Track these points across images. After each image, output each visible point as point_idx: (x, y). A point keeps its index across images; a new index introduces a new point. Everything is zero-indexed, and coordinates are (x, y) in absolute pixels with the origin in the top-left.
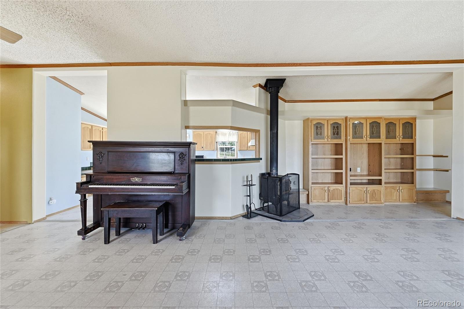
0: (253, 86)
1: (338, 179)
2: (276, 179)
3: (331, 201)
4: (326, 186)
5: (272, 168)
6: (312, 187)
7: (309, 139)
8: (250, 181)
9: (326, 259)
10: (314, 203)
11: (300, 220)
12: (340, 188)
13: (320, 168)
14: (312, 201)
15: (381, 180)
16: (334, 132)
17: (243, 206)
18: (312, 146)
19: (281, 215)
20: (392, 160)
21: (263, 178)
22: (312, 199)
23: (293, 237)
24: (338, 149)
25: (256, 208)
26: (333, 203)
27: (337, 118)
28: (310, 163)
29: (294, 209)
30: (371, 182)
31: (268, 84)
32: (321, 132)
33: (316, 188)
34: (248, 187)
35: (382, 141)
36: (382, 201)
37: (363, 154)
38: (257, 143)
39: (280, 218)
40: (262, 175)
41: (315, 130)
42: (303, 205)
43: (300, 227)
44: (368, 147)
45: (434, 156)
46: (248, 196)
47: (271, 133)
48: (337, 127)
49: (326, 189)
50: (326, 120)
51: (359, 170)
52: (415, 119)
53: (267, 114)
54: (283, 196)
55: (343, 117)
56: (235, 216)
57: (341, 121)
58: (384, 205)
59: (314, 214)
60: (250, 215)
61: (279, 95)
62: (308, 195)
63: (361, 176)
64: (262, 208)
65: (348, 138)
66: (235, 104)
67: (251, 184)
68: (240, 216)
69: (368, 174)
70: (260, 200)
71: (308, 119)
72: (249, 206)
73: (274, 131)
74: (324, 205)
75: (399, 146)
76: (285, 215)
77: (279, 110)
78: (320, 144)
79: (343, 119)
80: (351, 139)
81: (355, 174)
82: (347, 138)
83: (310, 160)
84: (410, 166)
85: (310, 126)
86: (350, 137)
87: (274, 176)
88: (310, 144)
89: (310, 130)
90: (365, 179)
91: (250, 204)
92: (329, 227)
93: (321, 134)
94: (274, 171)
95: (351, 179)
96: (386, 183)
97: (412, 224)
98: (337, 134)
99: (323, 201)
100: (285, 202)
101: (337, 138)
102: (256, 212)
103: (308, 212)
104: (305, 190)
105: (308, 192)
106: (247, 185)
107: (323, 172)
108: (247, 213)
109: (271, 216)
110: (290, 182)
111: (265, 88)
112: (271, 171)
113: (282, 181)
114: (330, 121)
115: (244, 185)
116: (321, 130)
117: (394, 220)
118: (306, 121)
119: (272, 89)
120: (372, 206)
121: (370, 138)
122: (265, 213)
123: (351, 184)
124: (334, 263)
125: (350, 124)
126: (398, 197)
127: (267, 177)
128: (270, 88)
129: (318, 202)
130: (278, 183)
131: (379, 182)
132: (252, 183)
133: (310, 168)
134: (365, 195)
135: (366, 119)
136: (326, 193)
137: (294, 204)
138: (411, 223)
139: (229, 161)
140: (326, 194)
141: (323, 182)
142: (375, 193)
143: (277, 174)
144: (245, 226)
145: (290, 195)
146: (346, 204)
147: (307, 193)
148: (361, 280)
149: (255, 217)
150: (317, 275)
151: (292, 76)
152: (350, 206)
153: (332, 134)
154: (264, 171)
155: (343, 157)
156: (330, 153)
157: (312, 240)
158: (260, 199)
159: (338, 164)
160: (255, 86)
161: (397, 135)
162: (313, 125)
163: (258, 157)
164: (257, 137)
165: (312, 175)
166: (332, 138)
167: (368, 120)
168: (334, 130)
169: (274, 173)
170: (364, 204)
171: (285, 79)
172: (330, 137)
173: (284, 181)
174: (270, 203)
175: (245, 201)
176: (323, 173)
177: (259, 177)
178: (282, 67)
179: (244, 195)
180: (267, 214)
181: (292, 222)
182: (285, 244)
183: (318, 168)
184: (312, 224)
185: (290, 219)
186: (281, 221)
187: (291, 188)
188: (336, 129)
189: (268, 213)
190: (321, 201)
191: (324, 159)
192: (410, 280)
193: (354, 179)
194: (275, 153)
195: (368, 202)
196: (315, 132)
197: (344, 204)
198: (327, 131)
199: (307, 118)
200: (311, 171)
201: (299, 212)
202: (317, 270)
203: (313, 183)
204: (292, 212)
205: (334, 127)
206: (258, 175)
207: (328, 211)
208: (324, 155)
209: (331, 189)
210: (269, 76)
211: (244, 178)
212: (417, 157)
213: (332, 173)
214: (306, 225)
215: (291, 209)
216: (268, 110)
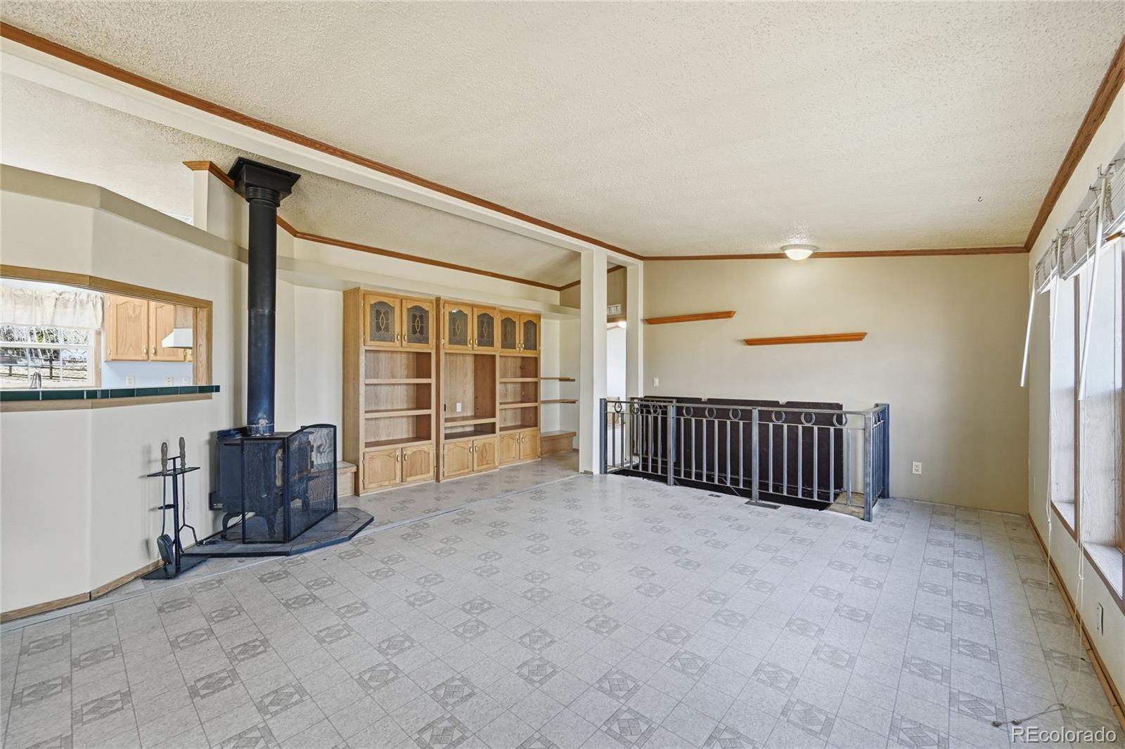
0: (183, 163)
1: (421, 430)
2: (269, 444)
3: (409, 479)
4: (398, 449)
5: (257, 415)
6: (366, 455)
7: (359, 338)
8: (174, 459)
9: (409, 603)
10: (370, 490)
11: (342, 537)
12: (426, 449)
13: (384, 408)
14: (366, 487)
15: (494, 424)
16: (414, 326)
17: (147, 543)
18: (366, 356)
19: (287, 538)
20: (509, 386)
21: (225, 445)
22: (367, 480)
23: (327, 583)
24: (421, 365)
25: (198, 540)
26: (413, 482)
27: (420, 296)
28: (360, 396)
29: (323, 515)
30: (480, 430)
31: (245, 173)
32: (387, 324)
33: (376, 453)
34: (169, 479)
35: (496, 351)
36: (497, 464)
37: (466, 375)
38: (203, 341)
39: (286, 548)
40: (221, 439)
41: (374, 318)
42: (345, 500)
43: (343, 555)
44: (475, 362)
45: (561, 380)
46: (169, 507)
47: (252, 315)
48: (421, 317)
49: (398, 453)
50: (397, 298)
51: (459, 407)
52: (538, 316)
53: (240, 259)
54: (292, 487)
55: (431, 298)
56: (110, 584)
57: (428, 304)
58: (498, 470)
59: (373, 515)
60: (178, 563)
61: (278, 214)
62: (356, 474)
63: (464, 418)
64: (219, 536)
65: (442, 341)
66: (110, 201)
67: (178, 466)
68: (133, 578)
69: (473, 414)
70: (210, 514)
71: (357, 290)
72: (173, 538)
73: (261, 310)
74: (394, 490)
75: (519, 362)
76: (299, 535)
77: (278, 254)
78: (385, 351)
79: (431, 302)
80: (447, 346)
81: (453, 416)
82: (439, 342)
83: (362, 389)
84: (532, 397)
85: (362, 308)
86: (444, 341)
87: (263, 435)
88: (361, 351)
89: (361, 316)
90: (469, 425)
91: (177, 531)
92: (409, 535)
93: (387, 329)
94: (263, 423)
95: (446, 428)
96: (502, 429)
97: (538, 495)
98: (421, 332)
99: (392, 482)
100: (297, 504)
101: (419, 341)
102: (198, 550)
103: (360, 515)
104: (349, 464)
105: (356, 467)
106: (163, 474)
107: (391, 417)
108: (162, 563)
109: (254, 549)
110: (309, 447)
111: (233, 182)
112: (250, 422)
113: (289, 447)
114: (407, 303)
115: (148, 476)
116: (387, 320)
117: (515, 492)
118: (352, 296)
119: (255, 191)
120: (481, 476)
121: (479, 345)
122: (234, 547)
123: (447, 437)
124: (425, 606)
125: (446, 312)
126: (518, 453)
127: (239, 442)
128: (248, 185)
129: (381, 486)
130: (276, 453)
131: (491, 429)
132: (183, 464)
133: (362, 408)
134: (470, 457)
135: (472, 306)
136: (396, 463)
137: (321, 503)
138: (536, 492)
139: (83, 398)
140: (398, 466)
141: (391, 439)
142: (486, 450)
143: (272, 429)
144: (160, 605)
145: (310, 480)
146: (438, 479)
147: (354, 469)
148: (475, 615)
149: (195, 568)
150: (395, 644)
151: (320, 175)
152: (445, 483)
153: (411, 331)
154: (225, 424)
155: (433, 381)
156: (406, 373)
157: (374, 574)
158: (211, 508)
159: (421, 397)
160: (193, 166)
161: (517, 342)
162: (369, 306)
163: (203, 383)
164: (199, 322)
165: (366, 424)
166: (409, 341)
167: (475, 309)
168: (414, 322)
169: (261, 429)
170: (468, 473)
171: (297, 177)
172: (406, 337)
173: (294, 446)
174: (249, 515)
175: (155, 526)
176: (391, 419)
177: (210, 442)
178: (292, 141)
179: (147, 508)
180: (239, 547)
181: (322, 547)
182: (308, 607)
183: (379, 409)
184: (370, 539)
185: (314, 543)
186: (287, 554)
187: (313, 462)
188: (418, 319)
189: (244, 543)
190: (387, 483)
191: (392, 387)
192: (541, 582)
193: (452, 428)
194: (265, 371)
195: (475, 469)
196: (374, 324)
197: (434, 481)
198: (400, 324)
199: (355, 288)
200: (362, 416)
201: (336, 520)
202: (393, 635)
203: (368, 445)
204: (317, 525)
205: (414, 317)
206: (207, 437)
207: (404, 502)
208: (393, 377)
209: (408, 452)
210: (247, 152)
211: (148, 450)
212: (542, 381)
213: (408, 416)
214: (356, 546)
215: (314, 518)
216: (240, 249)
